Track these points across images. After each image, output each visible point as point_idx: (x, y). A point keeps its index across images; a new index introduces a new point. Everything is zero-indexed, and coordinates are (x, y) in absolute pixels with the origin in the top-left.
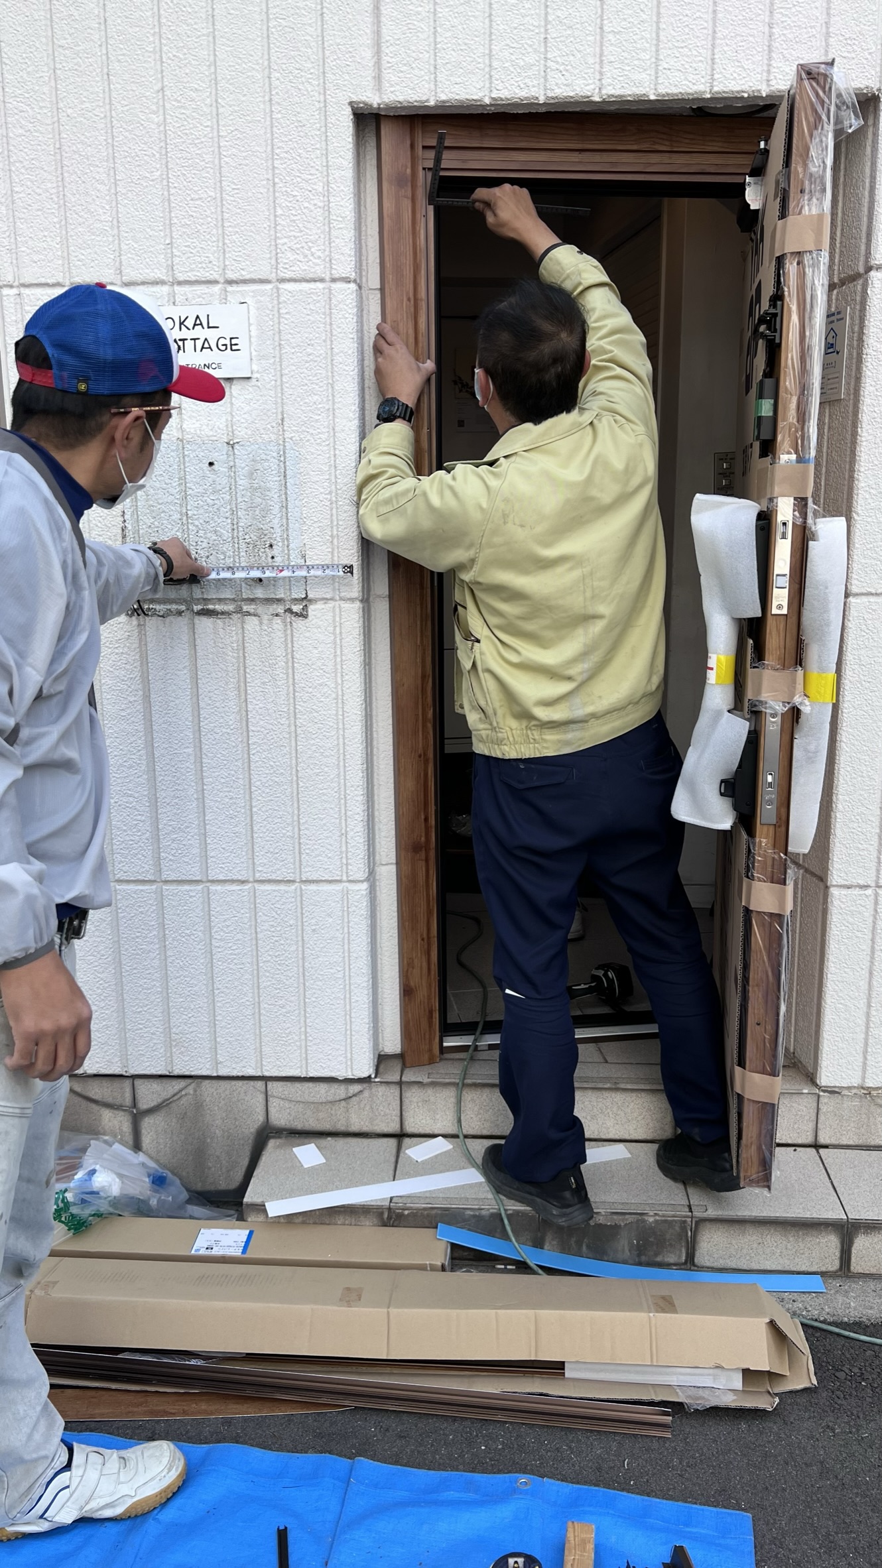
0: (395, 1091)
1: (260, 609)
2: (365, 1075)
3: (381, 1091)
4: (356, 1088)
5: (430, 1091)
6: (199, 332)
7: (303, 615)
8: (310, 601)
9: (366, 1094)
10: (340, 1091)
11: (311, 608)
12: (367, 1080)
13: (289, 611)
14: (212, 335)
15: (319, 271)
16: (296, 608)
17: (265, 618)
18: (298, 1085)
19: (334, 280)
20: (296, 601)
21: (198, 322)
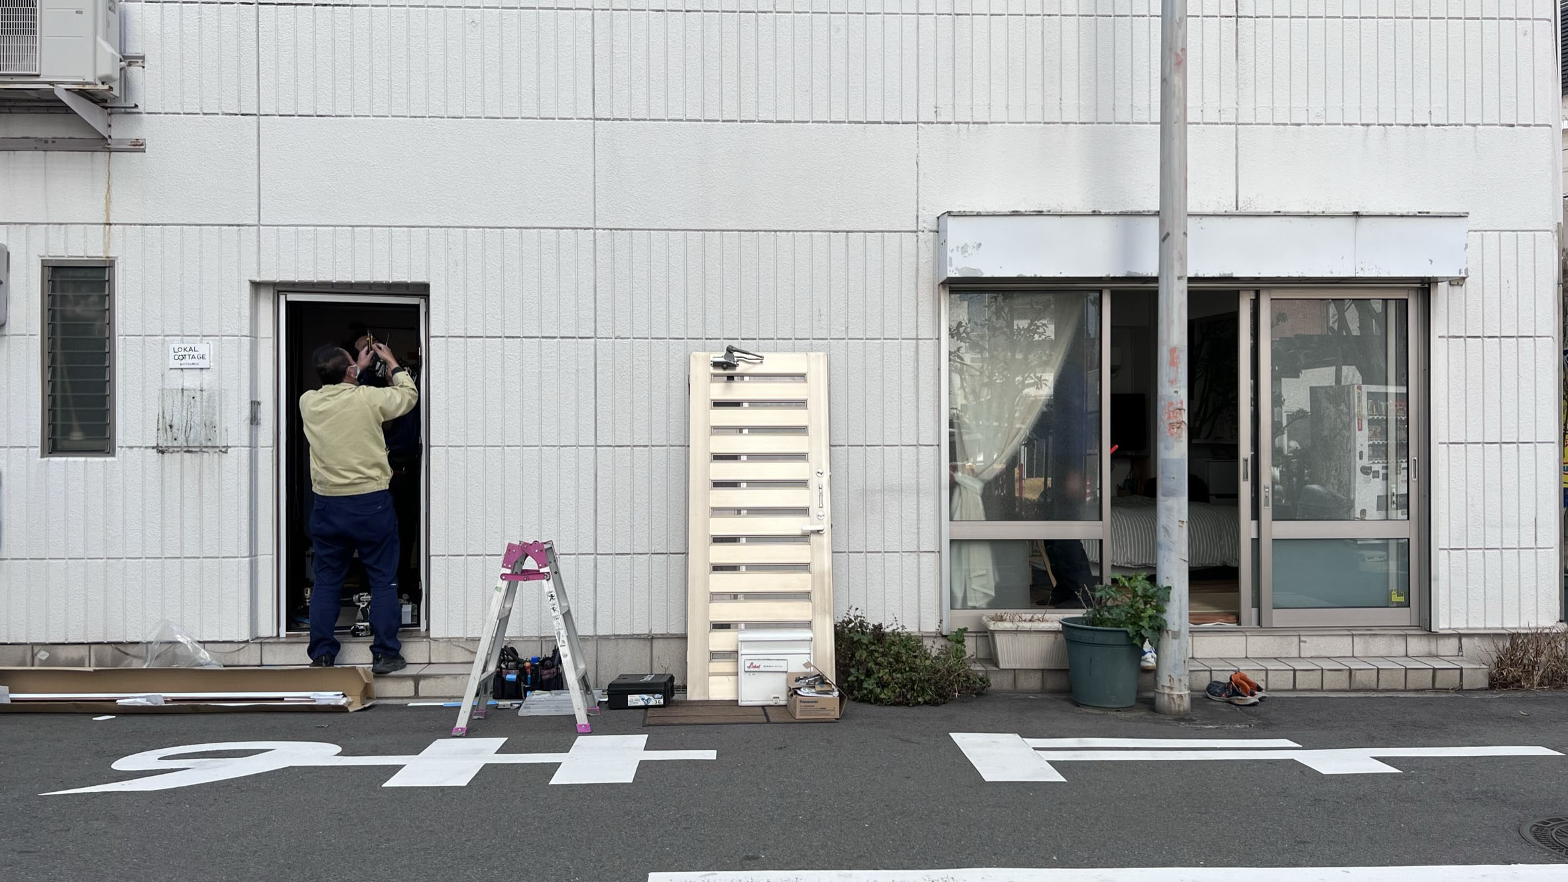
0: (259, 646)
1: (210, 450)
2: (246, 639)
3: (254, 645)
4: (242, 645)
5: (274, 646)
6: (191, 352)
7: (226, 452)
8: (230, 447)
9: (247, 648)
10: (235, 647)
11: (229, 450)
12: (247, 642)
13: (221, 451)
14: (196, 354)
15: (236, 333)
16: (223, 450)
17: (211, 454)
18: (218, 645)
19: (242, 336)
20: (224, 447)
21: (191, 348)
